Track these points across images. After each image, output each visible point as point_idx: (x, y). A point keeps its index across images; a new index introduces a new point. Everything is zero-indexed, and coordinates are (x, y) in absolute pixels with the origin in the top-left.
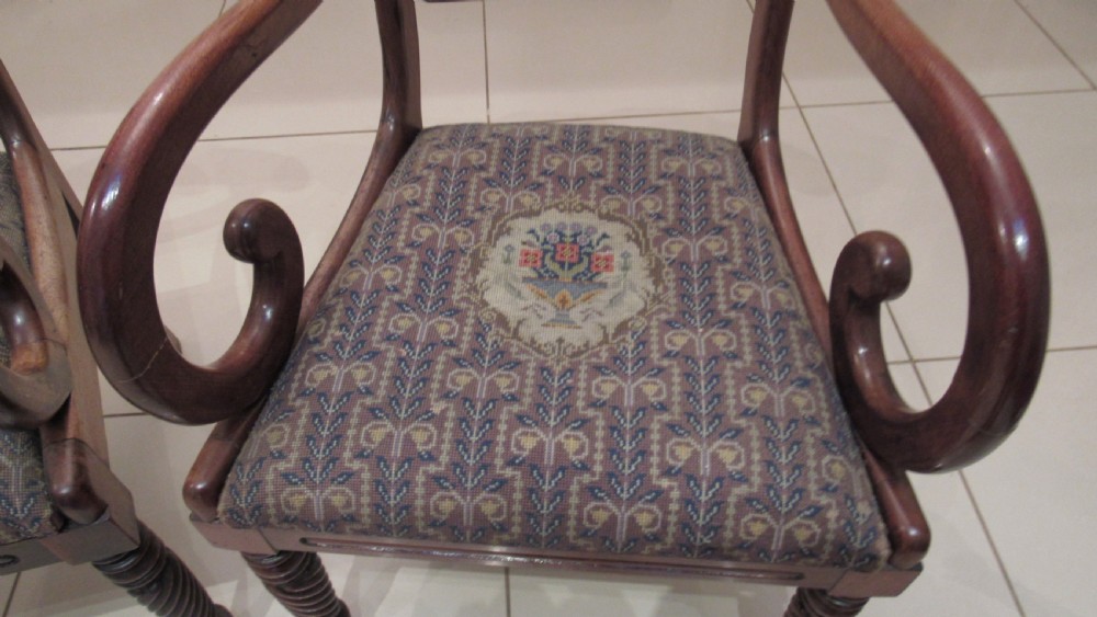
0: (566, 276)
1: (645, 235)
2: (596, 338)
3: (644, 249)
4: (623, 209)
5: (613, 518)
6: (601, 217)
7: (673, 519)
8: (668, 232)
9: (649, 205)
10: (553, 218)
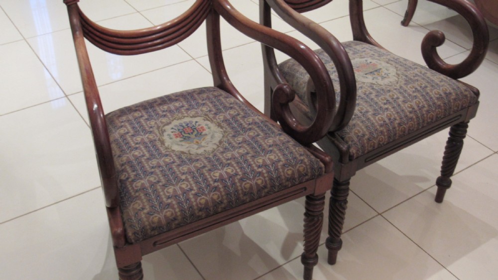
0: (193, 136)
1: (209, 117)
2: (215, 147)
3: (212, 121)
4: (197, 113)
5: (251, 185)
6: (191, 117)
7: (267, 179)
8: (216, 114)
9: (204, 109)
10: (176, 123)
